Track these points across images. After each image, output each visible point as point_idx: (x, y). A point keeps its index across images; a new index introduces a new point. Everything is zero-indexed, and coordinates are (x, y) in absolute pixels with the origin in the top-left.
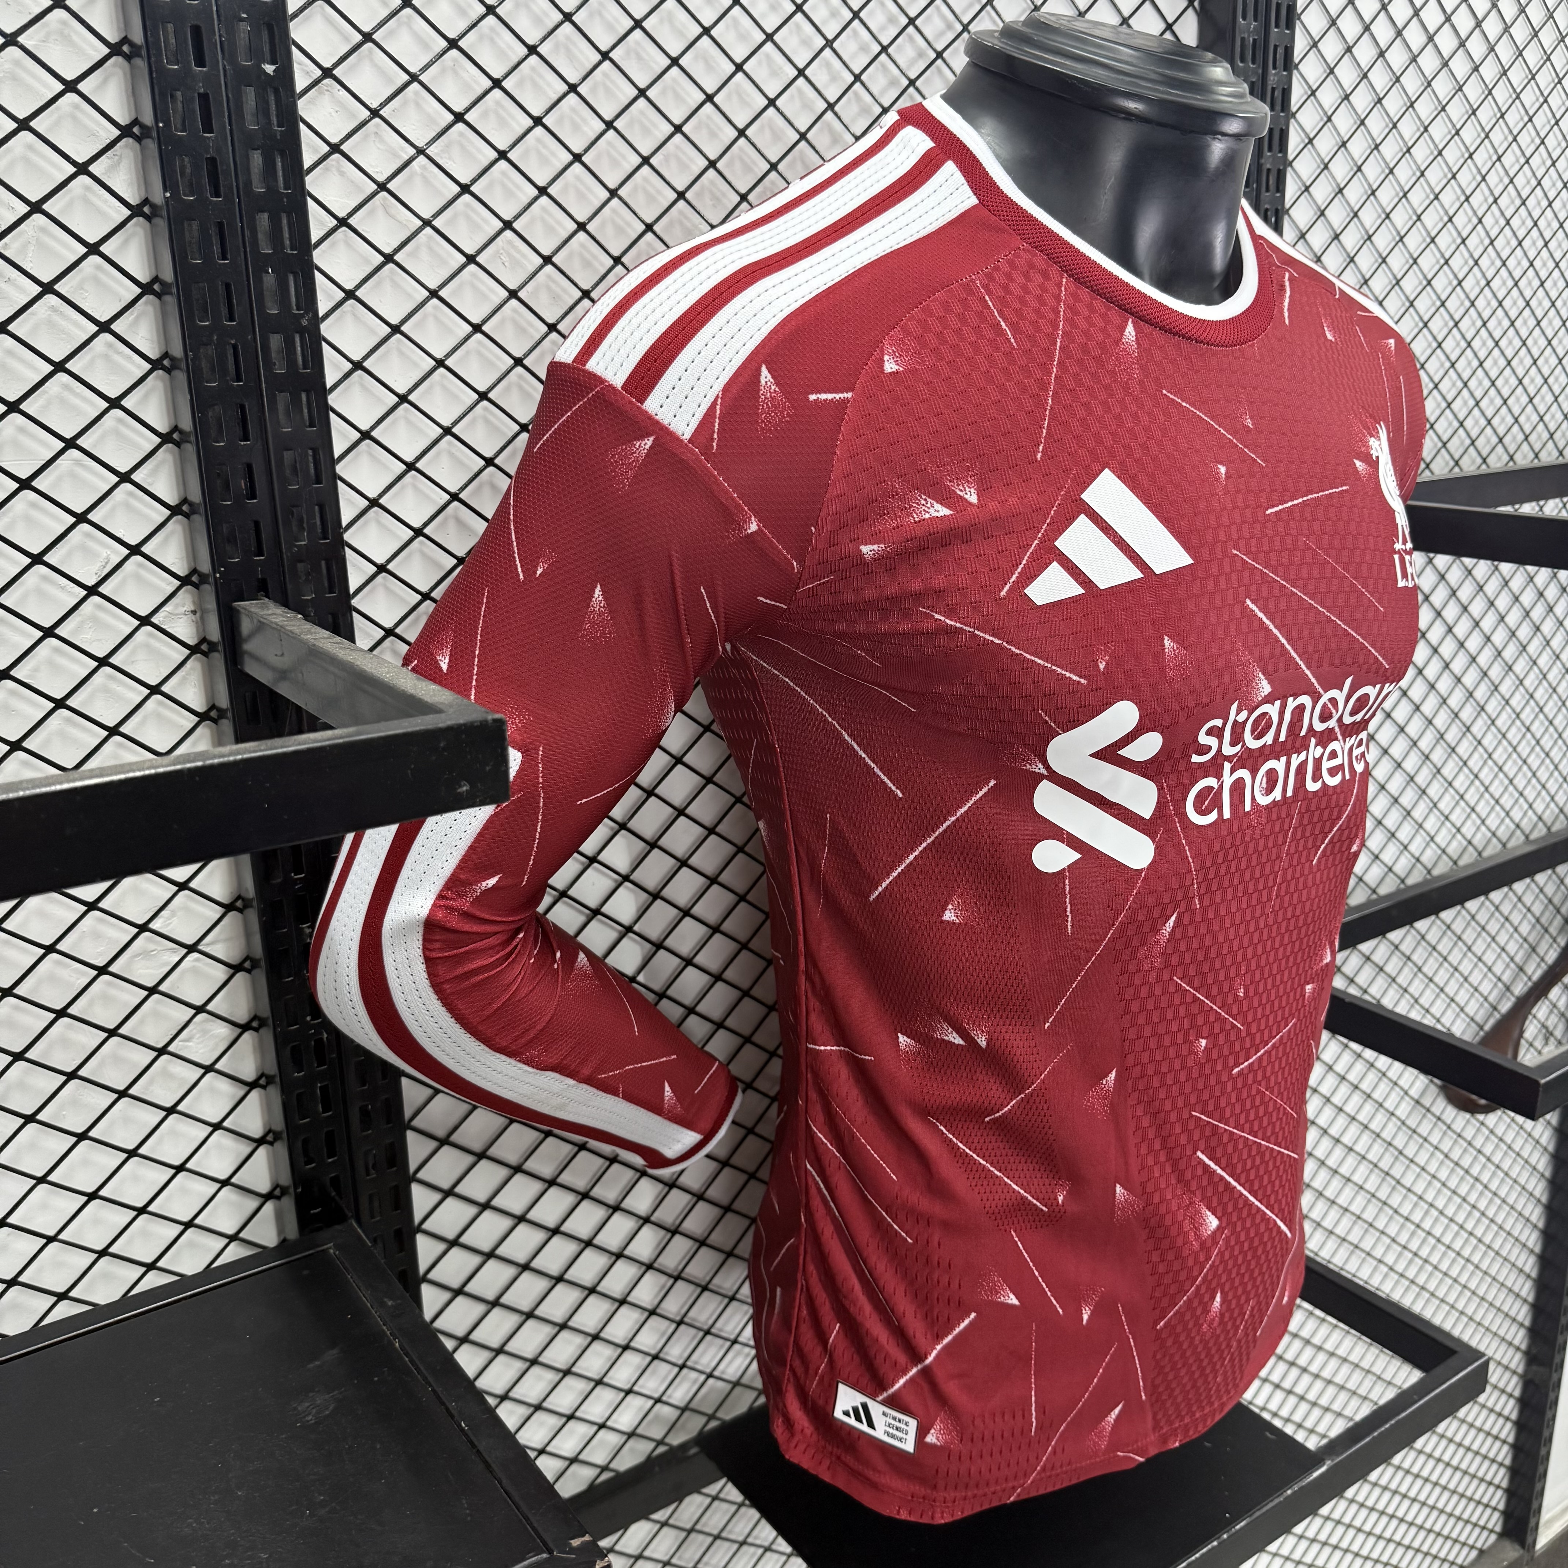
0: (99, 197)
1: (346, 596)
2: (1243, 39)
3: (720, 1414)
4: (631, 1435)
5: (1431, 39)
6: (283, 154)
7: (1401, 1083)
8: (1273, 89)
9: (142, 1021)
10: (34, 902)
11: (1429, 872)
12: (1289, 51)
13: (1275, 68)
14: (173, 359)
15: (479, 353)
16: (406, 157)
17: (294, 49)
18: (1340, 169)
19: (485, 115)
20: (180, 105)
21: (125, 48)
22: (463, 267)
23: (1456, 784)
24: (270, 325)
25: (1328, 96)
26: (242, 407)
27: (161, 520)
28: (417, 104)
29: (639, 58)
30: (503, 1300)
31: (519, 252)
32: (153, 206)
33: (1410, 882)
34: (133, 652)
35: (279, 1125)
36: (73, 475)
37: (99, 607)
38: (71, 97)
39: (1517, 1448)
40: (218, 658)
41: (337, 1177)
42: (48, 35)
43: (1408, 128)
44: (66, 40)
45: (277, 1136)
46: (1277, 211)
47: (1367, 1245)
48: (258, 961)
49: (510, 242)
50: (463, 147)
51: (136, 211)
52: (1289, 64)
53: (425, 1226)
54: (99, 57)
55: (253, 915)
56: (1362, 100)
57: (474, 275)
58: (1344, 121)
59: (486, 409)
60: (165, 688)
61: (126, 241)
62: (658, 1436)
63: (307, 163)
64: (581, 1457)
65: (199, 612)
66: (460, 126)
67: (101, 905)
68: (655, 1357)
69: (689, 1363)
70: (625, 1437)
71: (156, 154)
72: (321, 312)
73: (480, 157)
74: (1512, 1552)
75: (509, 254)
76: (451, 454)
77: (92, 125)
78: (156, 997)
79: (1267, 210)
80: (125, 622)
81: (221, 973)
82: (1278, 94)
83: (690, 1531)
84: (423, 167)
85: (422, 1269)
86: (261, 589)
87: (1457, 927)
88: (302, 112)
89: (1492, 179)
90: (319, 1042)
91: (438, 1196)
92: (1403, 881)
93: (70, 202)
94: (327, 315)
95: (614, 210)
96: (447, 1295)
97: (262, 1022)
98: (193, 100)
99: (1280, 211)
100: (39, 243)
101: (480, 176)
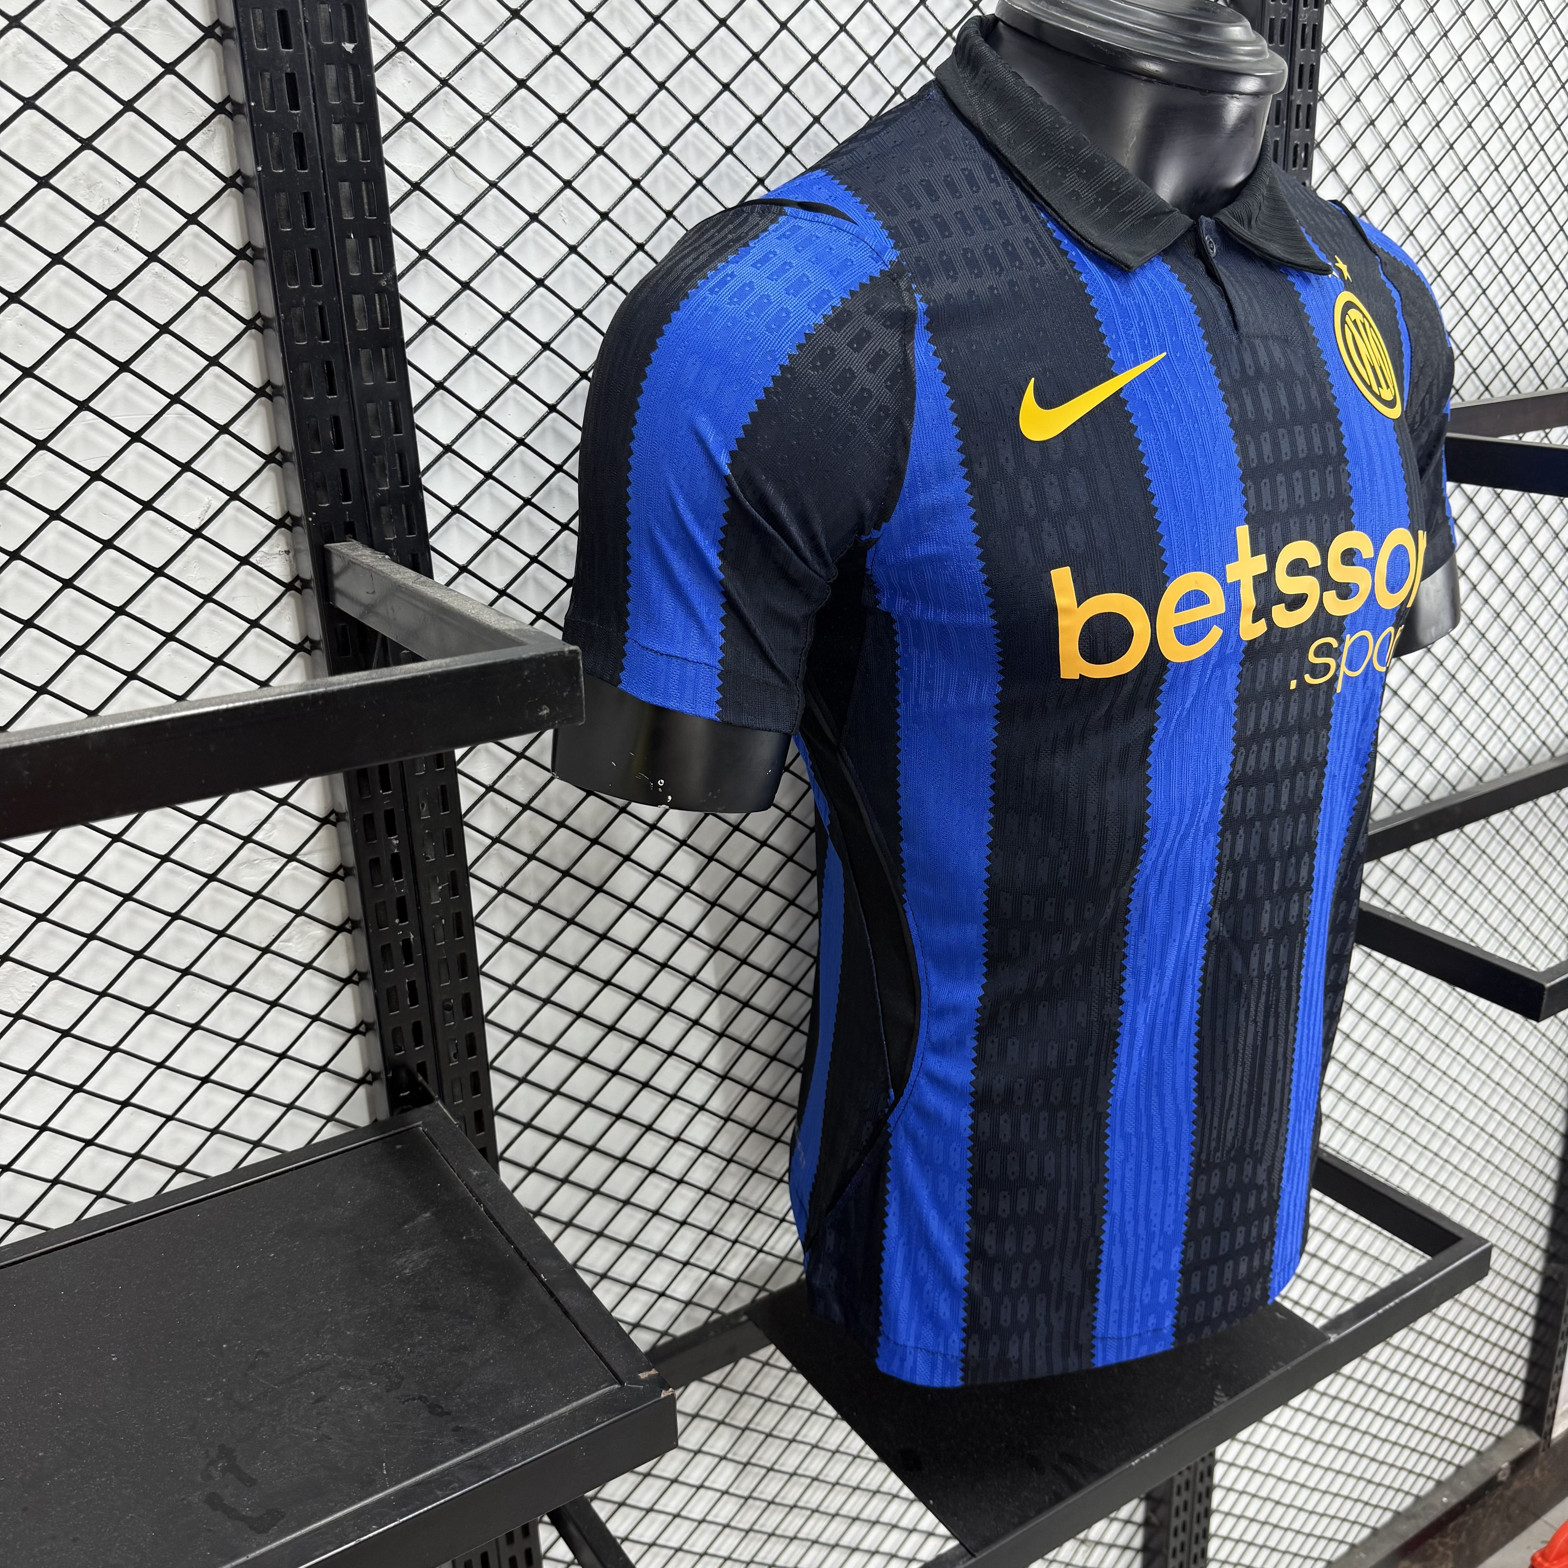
0: (196, 170)
1: (425, 536)
3: (768, 1287)
4: (688, 1303)
6: (360, 124)
7: (1424, 990)
8: (1304, 26)
9: (247, 924)
10: (150, 816)
11: (1454, 788)
14: (265, 319)
15: (542, 306)
16: (474, 123)
17: (371, 26)
18: (1372, 101)
19: (545, 80)
20: (267, 83)
21: (218, 31)
22: (527, 225)
23: (1482, 702)
24: (353, 287)
25: (1361, 29)
26: (329, 364)
27: (257, 468)
28: (483, 72)
29: (689, 19)
30: (571, 1178)
31: (578, 209)
32: (245, 178)
33: (1435, 797)
34: (234, 589)
35: (371, 1017)
36: (177, 428)
37: (202, 548)
38: (170, 78)
39: (1536, 1341)
40: (311, 595)
41: (423, 1064)
42: (147, 19)
43: (1441, 57)
44: (165, 25)
45: (369, 1027)
46: (1307, 146)
47: (1387, 1144)
48: (351, 868)
49: (569, 200)
50: (525, 111)
51: (229, 182)
53: (502, 1110)
54: (195, 40)
55: (346, 828)
56: (1394, 31)
57: (536, 232)
58: (1376, 54)
59: (548, 358)
60: (263, 622)
61: (221, 211)
62: (713, 1305)
63: (384, 131)
64: (643, 1323)
65: (292, 552)
66: (523, 91)
67: (210, 818)
68: (710, 1232)
69: (741, 1239)
70: (682, 1305)
71: (248, 128)
72: (398, 272)
73: (543, 121)
74: (1529, 1438)
75: (569, 211)
76: (517, 402)
77: (189, 104)
78: (260, 901)
79: (1296, 146)
80: (227, 562)
81: (317, 880)
82: (1309, 30)
83: (742, 1394)
84: (489, 132)
85: (500, 1148)
86: (349, 532)
87: (1482, 841)
88: (379, 85)
89: (1526, 105)
90: (407, 942)
91: (513, 1083)
92: (1428, 797)
93: (170, 177)
94: (403, 274)
95: (666, 167)
96: (523, 1173)
97: (355, 925)
98: (281, 79)
99: (1310, 146)
100: (144, 215)
101: (542, 138)
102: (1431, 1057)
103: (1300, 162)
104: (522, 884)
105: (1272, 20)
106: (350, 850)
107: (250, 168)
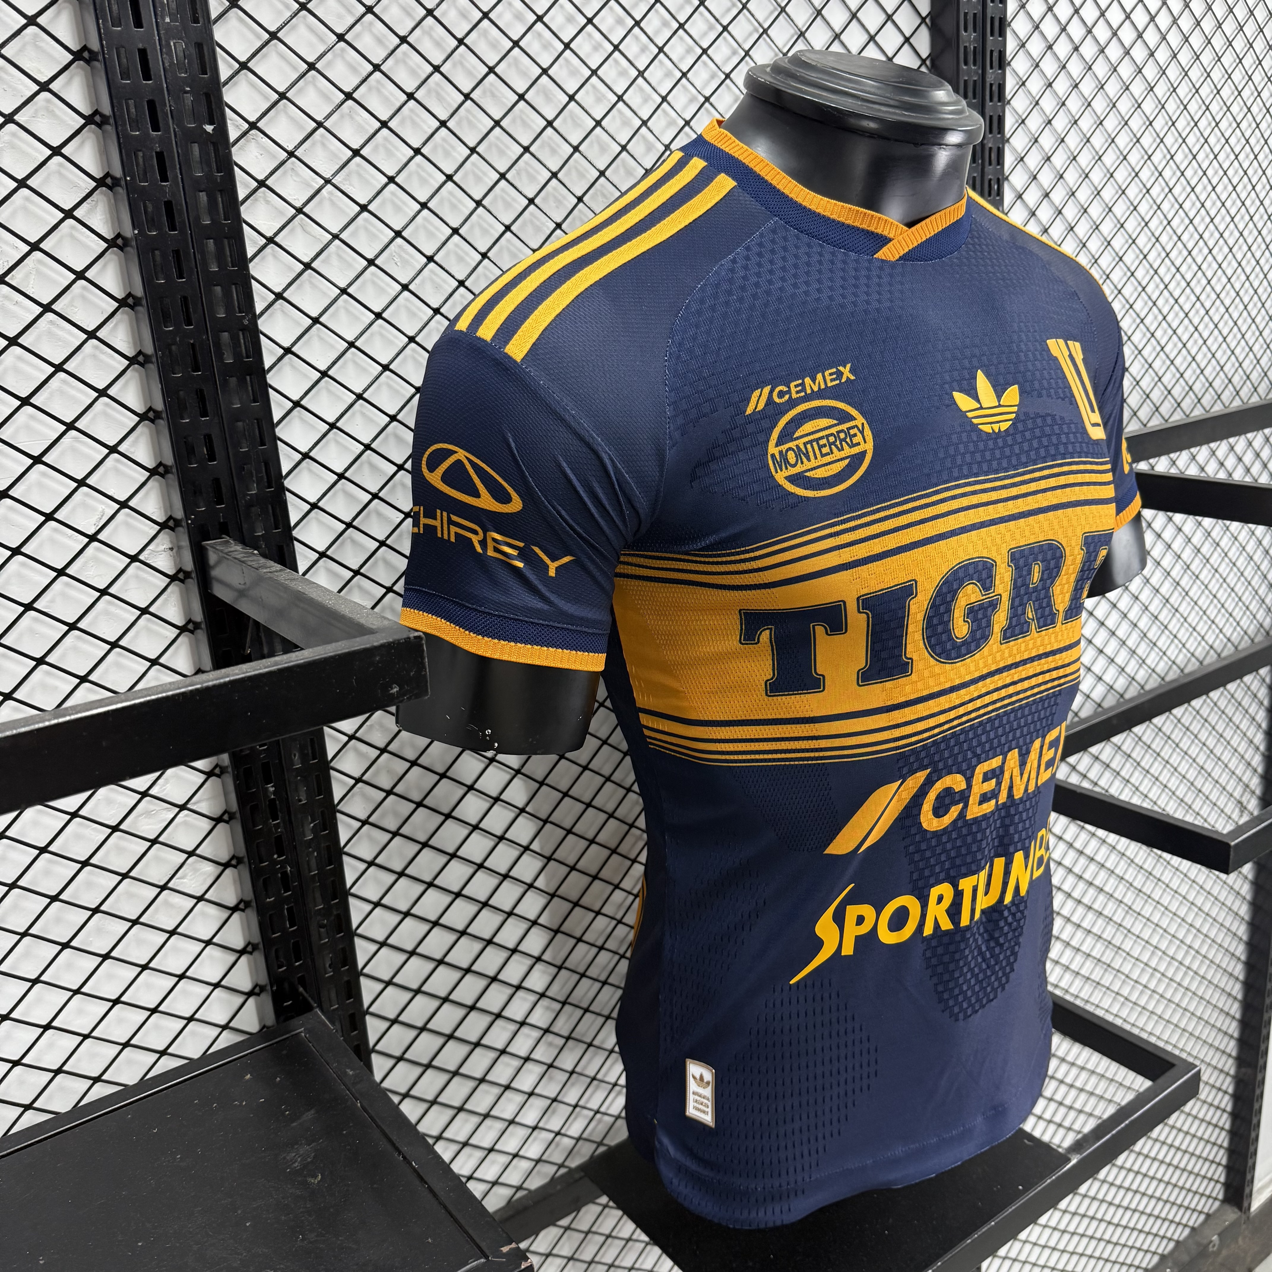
0: (82, 234)
1: (288, 529)
2: (965, 47)
3: (605, 1142)
4: (538, 1161)
5: (1115, 34)
6: (222, 193)
7: (1128, 853)
8: (991, 85)
9: (147, 865)
11: (1142, 687)
12: (1002, 54)
13: (991, 68)
14: (145, 356)
15: (381, 335)
16: (318, 187)
17: (227, 110)
18: (1047, 141)
19: (376, 148)
20: (140, 160)
21: (97, 118)
22: (365, 269)
23: (1161, 617)
25: (1035, 85)
26: (201, 391)
27: (143, 479)
28: (323, 144)
29: (493, 95)
30: (434, 1063)
31: (408, 254)
32: (124, 239)
33: (1128, 696)
34: (127, 582)
35: (256, 938)
36: (73, 450)
37: (98, 549)
38: (57, 159)
39: (1233, 1133)
40: (192, 584)
41: (303, 976)
42: (36, 111)
43: (1100, 105)
44: (52, 113)
45: (255, 947)
46: (998, 180)
47: (1106, 981)
48: (235, 813)
49: (400, 247)
50: (360, 175)
51: (111, 243)
52: (1002, 63)
53: (372, 1010)
54: (77, 126)
55: (229, 780)
56: (1062, 86)
57: (373, 274)
58: (1048, 104)
59: (388, 377)
60: (152, 609)
61: (105, 266)
62: (560, 1161)
63: (241, 196)
64: (500, 1180)
65: (175, 549)
66: (358, 159)
68: (554, 1100)
69: (580, 1104)
70: (533, 1163)
71: (125, 198)
72: (258, 312)
73: (374, 182)
74: (1231, 1215)
75: (400, 256)
76: (363, 414)
77: (76, 180)
78: (157, 846)
79: (990, 180)
80: (120, 560)
81: (206, 825)
82: (995, 88)
83: (587, 1233)
84: (330, 193)
85: (372, 1042)
86: (223, 530)
87: (1167, 729)
88: (236, 158)
89: (1169, 140)
90: (285, 873)
91: (380, 986)
92: (1122, 696)
93: (60, 240)
94: (262, 313)
95: (480, 216)
96: (391, 1062)
97: (240, 861)
98: (152, 157)
99: (1001, 179)
100: (38, 272)
101: (375, 197)
102: (1137, 907)
103: (994, 193)
104: (383, 816)
105: (966, 81)
106: (233, 797)
107: (129, 231)
